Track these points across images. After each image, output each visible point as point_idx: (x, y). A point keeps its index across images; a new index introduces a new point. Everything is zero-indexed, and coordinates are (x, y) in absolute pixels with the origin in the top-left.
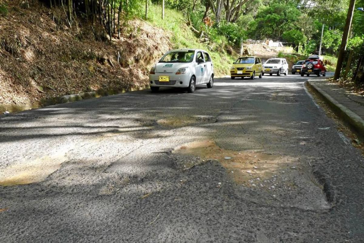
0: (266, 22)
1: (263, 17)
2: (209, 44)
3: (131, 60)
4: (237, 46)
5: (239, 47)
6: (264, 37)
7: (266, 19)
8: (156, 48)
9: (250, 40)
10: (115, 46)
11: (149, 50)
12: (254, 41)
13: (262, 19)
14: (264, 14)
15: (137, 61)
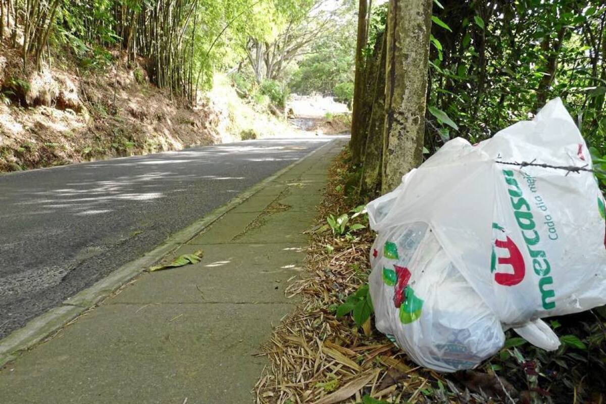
0: (314, 72)
1: (310, 66)
2: (254, 105)
3: (207, 124)
4: (281, 105)
5: (283, 107)
6: (312, 91)
7: (313, 68)
8: (221, 113)
9: (295, 95)
10: (196, 113)
11: (217, 115)
12: (300, 97)
13: (308, 68)
14: (310, 63)
15: (210, 123)
